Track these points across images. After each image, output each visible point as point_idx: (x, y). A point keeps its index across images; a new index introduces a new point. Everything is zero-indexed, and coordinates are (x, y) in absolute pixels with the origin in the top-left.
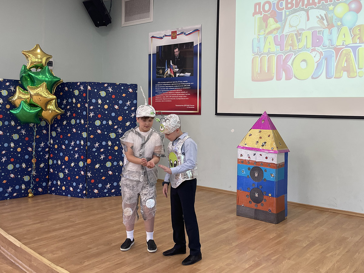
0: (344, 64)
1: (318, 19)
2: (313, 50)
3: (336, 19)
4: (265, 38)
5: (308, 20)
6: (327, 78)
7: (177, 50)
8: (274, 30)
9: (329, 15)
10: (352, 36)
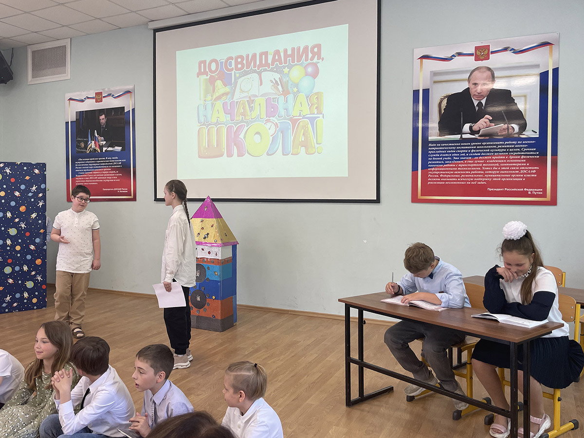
0: (302, 138)
1: (272, 84)
2: (268, 121)
3: (291, 85)
4: (212, 104)
5: (261, 84)
6: (283, 155)
7: (103, 117)
8: (223, 95)
9: (284, 80)
10: (309, 105)
